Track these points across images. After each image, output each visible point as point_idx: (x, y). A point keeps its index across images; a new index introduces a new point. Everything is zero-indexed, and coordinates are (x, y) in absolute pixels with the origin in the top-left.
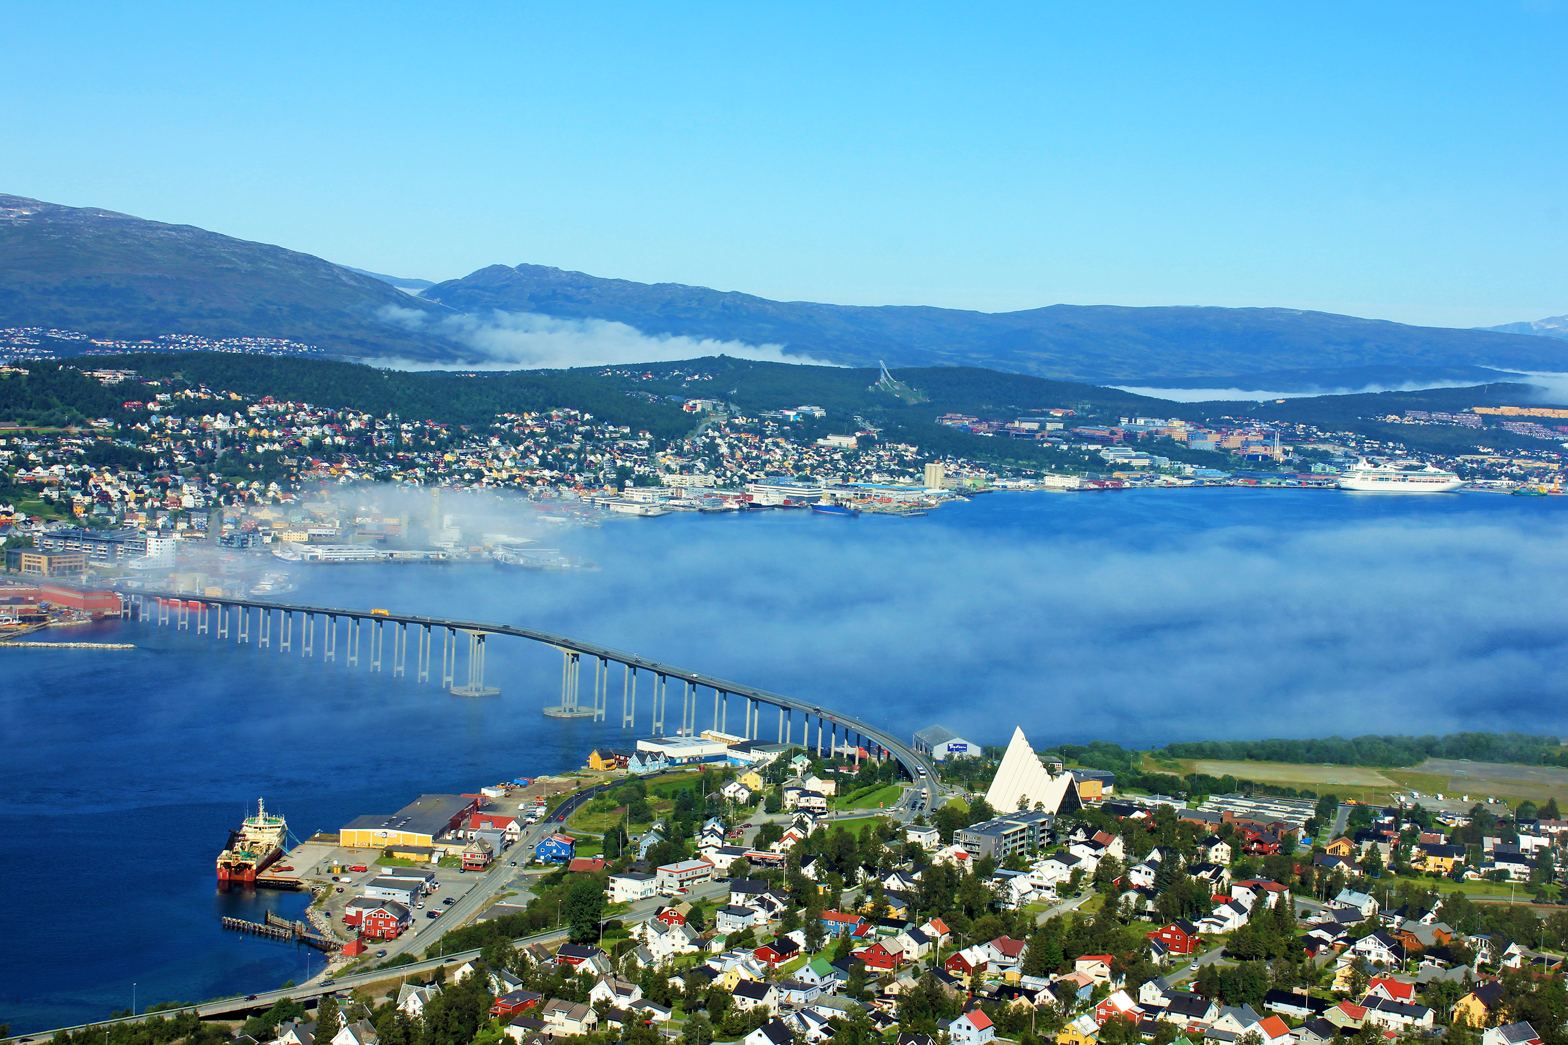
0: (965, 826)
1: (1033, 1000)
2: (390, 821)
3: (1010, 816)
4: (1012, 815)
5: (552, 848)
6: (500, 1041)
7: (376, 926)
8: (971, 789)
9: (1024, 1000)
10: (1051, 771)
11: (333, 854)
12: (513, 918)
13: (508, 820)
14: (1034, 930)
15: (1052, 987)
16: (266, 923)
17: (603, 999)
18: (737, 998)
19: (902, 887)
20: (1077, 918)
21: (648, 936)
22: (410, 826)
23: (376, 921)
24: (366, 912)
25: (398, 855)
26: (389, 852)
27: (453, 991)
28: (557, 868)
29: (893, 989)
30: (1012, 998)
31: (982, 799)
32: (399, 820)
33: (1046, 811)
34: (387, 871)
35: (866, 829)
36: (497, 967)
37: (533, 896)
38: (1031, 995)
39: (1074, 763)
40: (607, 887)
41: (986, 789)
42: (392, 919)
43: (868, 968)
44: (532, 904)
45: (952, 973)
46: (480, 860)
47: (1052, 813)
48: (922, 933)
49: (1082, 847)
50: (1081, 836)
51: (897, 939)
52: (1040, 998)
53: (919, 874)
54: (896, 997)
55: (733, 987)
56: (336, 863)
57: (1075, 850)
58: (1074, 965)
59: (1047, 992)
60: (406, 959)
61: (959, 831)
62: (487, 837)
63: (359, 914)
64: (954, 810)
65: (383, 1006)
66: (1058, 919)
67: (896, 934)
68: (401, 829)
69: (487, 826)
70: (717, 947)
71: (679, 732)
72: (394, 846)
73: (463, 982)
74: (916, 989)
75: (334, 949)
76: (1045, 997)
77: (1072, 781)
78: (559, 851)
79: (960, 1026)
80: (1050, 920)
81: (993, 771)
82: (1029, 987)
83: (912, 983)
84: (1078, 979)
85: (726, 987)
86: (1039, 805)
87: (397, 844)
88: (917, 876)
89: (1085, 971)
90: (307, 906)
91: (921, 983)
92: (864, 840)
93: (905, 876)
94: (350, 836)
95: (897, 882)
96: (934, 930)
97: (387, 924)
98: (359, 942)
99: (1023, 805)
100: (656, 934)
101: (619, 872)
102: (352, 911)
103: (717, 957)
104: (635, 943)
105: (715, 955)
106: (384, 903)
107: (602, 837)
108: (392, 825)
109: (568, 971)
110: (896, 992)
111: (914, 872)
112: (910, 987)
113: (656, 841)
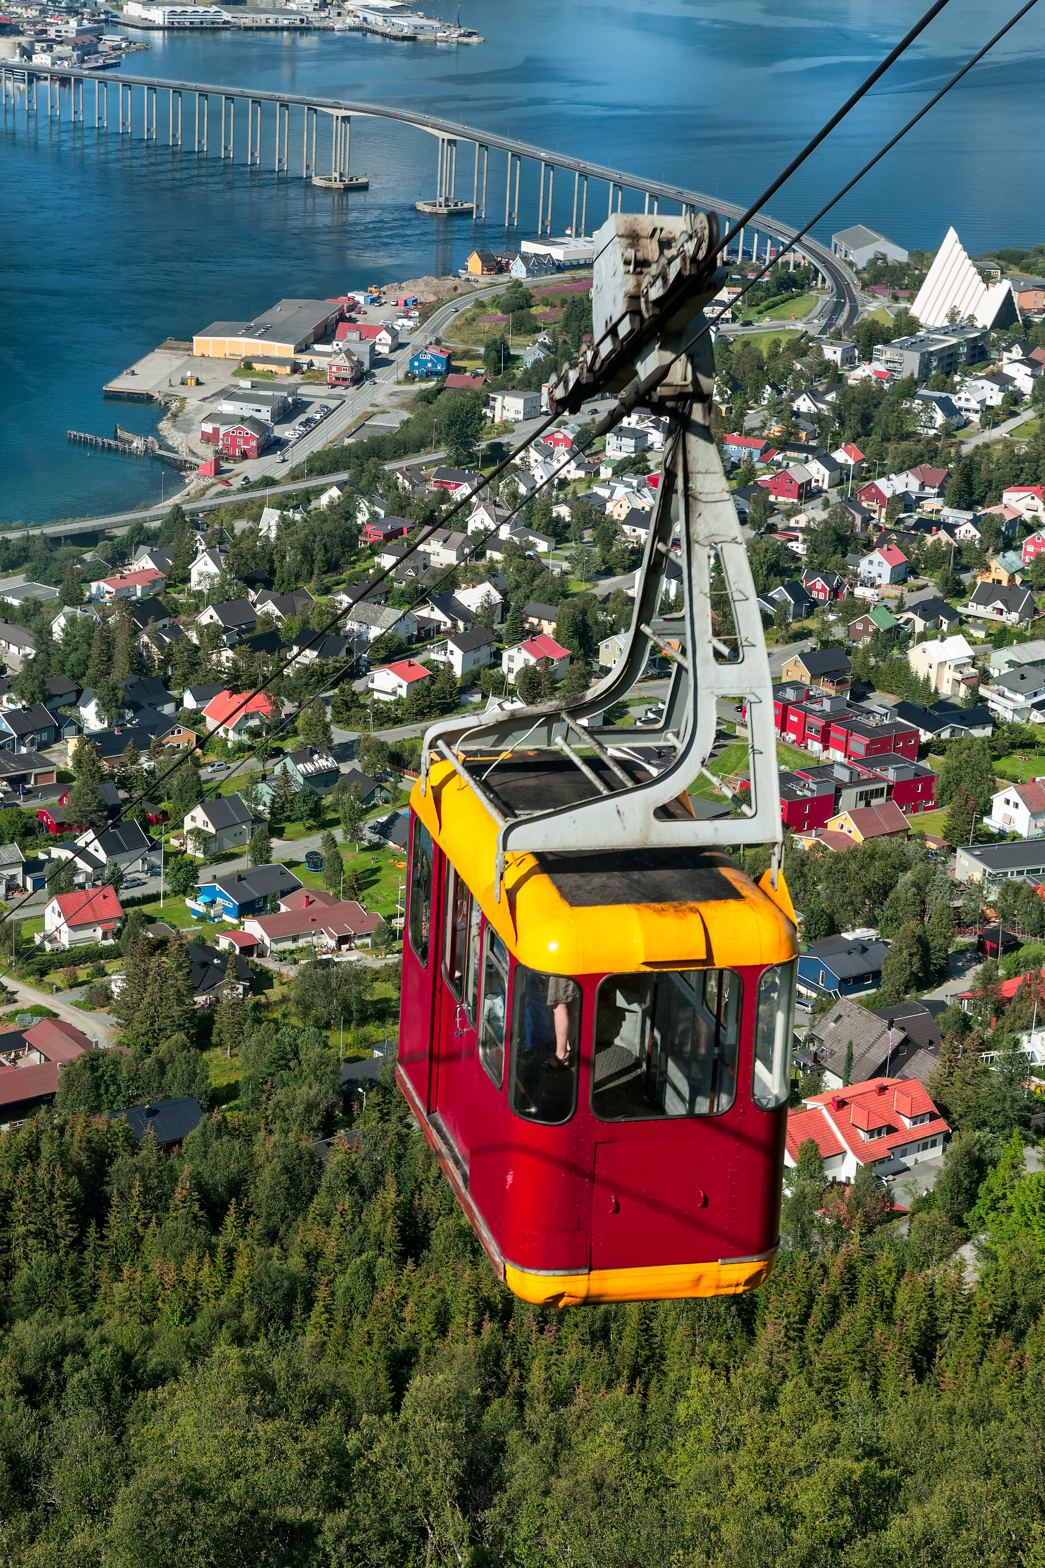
0: (887, 342)
1: (952, 534)
2: (248, 329)
3: (937, 330)
4: (937, 329)
5: (426, 362)
6: (371, 571)
7: (234, 445)
8: (896, 299)
9: (943, 535)
10: (987, 279)
11: (184, 366)
12: (384, 438)
13: (378, 330)
14: (959, 457)
15: (975, 522)
16: (116, 438)
17: (482, 527)
18: (626, 528)
19: (814, 409)
20: (1008, 444)
21: (532, 461)
22: (269, 333)
23: (234, 439)
24: (223, 430)
25: (258, 367)
26: (247, 365)
27: (322, 517)
28: (432, 384)
29: (801, 520)
30: (929, 531)
31: (906, 310)
32: (258, 328)
33: (979, 324)
34: (246, 384)
35: (776, 343)
36: (368, 493)
37: (406, 415)
38: (950, 528)
39: (1015, 271)
40: (486, 404)
41: (911, 299)
42: (252, 437)
43: (772, 498)
44: (406, 423)
45: (864, 504)
46: (347, 374)
47: (985, 327)
48: (834, 460)
49: (1018, 365)
50: (1017, 352)
51: (807, 466)
52: (960, 532)
53: (834, 395)
54: (802, 530)
55: (623, 518)
56: (189, 374)
57: (1009, 370)
58: (1001, 496)
59: (969, 526)
60: (268, 482)
61: (879, 347)
62: (354, 348)
63: (216, 431)
64: (875, 323)
65: (243, 532)
66: (987, 446)
67: (806, 461)
68: (260, 337)
69: (354, 336)
70: (606, 473)
71: (568, 232)
72: (253, 357)
73: (331, 506)
74: (825, 522)
75: (190, 469)
76: (967, 532)
77: (1010, 291)
78: (434, 365)
79: (871, 562)
80: (977, 447)
81: (921, 280)
82: (951, 520)
83: (822, 515)
84: (1005, 512)
85: (616, 517)
86: (972, 318)
87: (256, 354)
88: (831, 397)
89: (1013, 504)
90: (160, 420)
91: (830, 516)
92: (774, 355)
93: (816, 396)
94: (203, 344)
95: (809, 403)
96: (847, 457)
97: (246, 442)
98: (217, 461)
99: (953, 315)
100: (540, 458)
101: (503, 388)
102: (208, 428)
103: (606, 483)
104: (516, 468)
105: (604, 481)
106: (243, 419)
107: (482, 350)
108: (249, 333)
109: (444, 497)
110: (802, 524)
111: (827, 392)
112: (819, 519)
113: (542, 355)
